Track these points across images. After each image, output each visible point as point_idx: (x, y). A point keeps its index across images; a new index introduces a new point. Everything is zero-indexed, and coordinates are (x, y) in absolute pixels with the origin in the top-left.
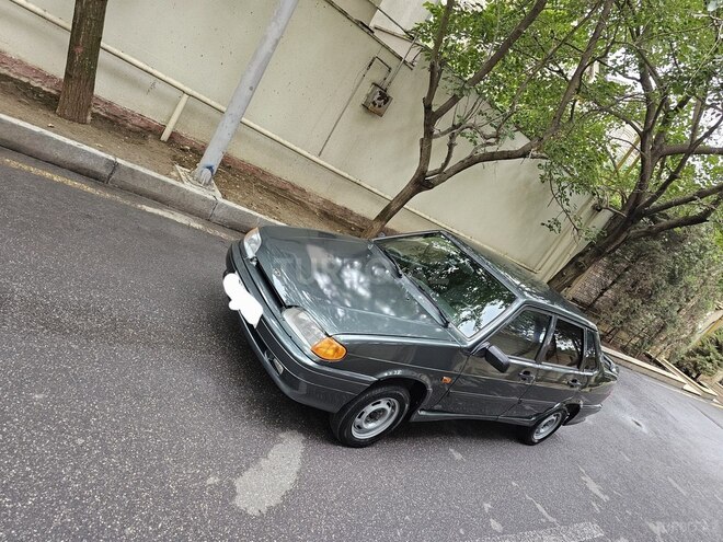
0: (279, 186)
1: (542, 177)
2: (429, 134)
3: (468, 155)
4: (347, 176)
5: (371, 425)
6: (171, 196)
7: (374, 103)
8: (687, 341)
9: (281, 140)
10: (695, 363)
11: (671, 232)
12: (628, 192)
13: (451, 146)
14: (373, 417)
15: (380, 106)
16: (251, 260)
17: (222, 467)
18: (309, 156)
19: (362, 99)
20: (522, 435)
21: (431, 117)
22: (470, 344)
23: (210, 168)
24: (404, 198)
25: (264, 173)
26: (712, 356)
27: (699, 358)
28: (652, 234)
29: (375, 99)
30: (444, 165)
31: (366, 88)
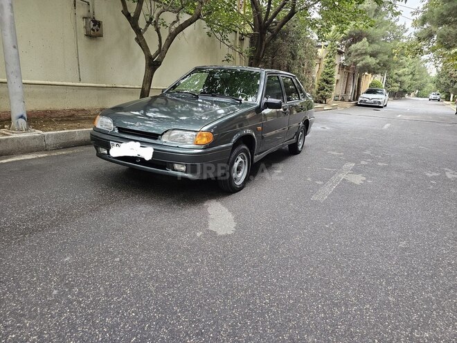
0: (67, 115)
1: (208, 33)
2: (139, 32)
3: (168, 34)
4: (105, 85)
5: (240, 174)
6: (10, 147)
7: (92, 29)
8: (313, 86)
9: (50, 83)
10: (321, 96)
11: (279, 33)
12: (252, 21)
13: (158, 30)
14: (239, 169)
15: (98, 30)
16: (114, 130)
17: (197, 228)
18: (74, 84)
19: (83, 32)
20: (293, 150)
21: (133, 21)
22: (258, 104)
23: (22, 117)
24: (148, 80)
25: (52, 112)
26: (326, 88)
27: (322, 92)
28: (274, 37)
29: (92, 27)
30: (160, 46)
31: (82, 23)
